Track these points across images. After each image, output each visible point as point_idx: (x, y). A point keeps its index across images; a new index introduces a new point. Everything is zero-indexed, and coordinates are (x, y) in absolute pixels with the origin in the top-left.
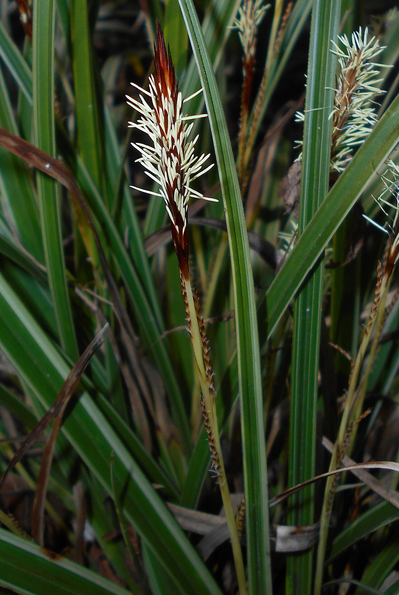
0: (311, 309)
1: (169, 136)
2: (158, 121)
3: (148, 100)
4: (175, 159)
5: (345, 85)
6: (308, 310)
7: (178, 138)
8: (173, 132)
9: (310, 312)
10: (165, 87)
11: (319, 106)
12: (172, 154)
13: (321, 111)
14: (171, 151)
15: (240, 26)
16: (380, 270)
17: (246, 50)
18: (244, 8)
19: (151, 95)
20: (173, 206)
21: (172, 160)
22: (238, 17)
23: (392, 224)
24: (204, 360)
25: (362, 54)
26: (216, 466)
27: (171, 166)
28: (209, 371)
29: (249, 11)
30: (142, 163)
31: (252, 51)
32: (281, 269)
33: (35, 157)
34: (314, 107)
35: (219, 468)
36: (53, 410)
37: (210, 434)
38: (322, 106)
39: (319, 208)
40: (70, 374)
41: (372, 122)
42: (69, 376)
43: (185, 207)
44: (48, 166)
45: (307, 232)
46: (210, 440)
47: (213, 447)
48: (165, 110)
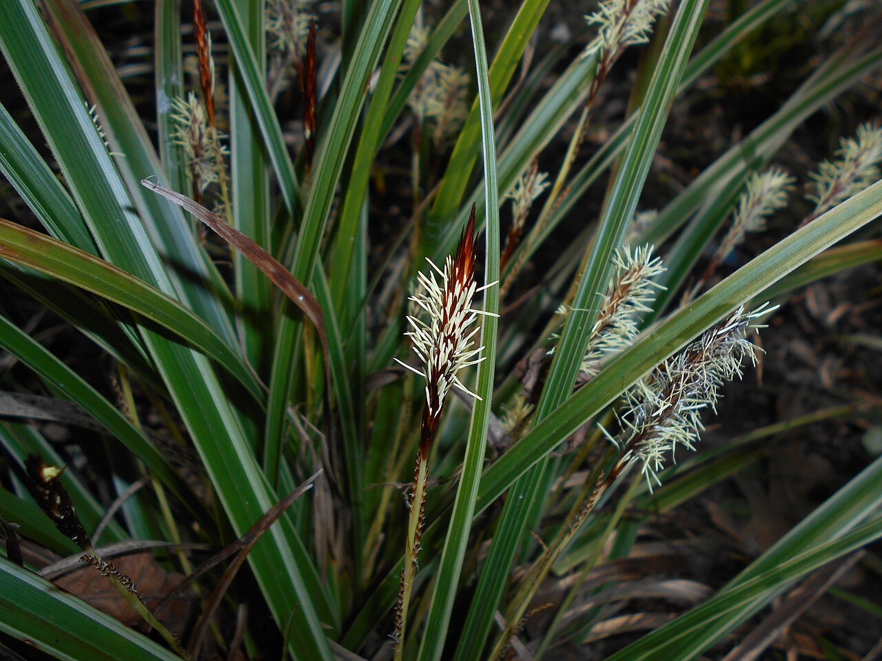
0: (524, 496)
1: (451, 322)
2: (445, 305)
3: (439, 280)
4: (451, 346)
5: (616, 294)
6: (521, 497)
7: (460, 326)
8: (456, 319)
9: (522, 499)
10: (461, 273)
11: (585, 307)
12: (449, 340)
13: (586, 313)
14: (449, 337)
15: (516, 196)
16: (601, 479)
17: (515, 220)
18: (526, 180)
19: (445, 276)
20: (434, 388)
21: (447, 346)
22: (517, 187)
23: (625, 440)
24: (416, 534)
25: (643, 270)
26: (398, 634)
27: (445, 352)
28: (417, 545)
29: (529, 185)
30: (413, 338)
31: (521, 223)
32: (505, 454)
33: (290, 287)
34: (582, 306)
35: (399, 636)
36: (243, 540)
37: (401, 604)
38: (588, 308)
39: (558, 407)
40: (271, 510)
41: (630, 335)
42: (269, 512)
43: (445, 392)
44: (301, 298)
45: (542, 425)
46: (399, 609)
47: (400, 617)
48: (456, 296)
